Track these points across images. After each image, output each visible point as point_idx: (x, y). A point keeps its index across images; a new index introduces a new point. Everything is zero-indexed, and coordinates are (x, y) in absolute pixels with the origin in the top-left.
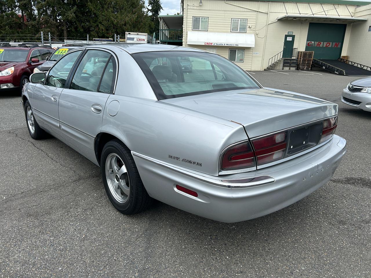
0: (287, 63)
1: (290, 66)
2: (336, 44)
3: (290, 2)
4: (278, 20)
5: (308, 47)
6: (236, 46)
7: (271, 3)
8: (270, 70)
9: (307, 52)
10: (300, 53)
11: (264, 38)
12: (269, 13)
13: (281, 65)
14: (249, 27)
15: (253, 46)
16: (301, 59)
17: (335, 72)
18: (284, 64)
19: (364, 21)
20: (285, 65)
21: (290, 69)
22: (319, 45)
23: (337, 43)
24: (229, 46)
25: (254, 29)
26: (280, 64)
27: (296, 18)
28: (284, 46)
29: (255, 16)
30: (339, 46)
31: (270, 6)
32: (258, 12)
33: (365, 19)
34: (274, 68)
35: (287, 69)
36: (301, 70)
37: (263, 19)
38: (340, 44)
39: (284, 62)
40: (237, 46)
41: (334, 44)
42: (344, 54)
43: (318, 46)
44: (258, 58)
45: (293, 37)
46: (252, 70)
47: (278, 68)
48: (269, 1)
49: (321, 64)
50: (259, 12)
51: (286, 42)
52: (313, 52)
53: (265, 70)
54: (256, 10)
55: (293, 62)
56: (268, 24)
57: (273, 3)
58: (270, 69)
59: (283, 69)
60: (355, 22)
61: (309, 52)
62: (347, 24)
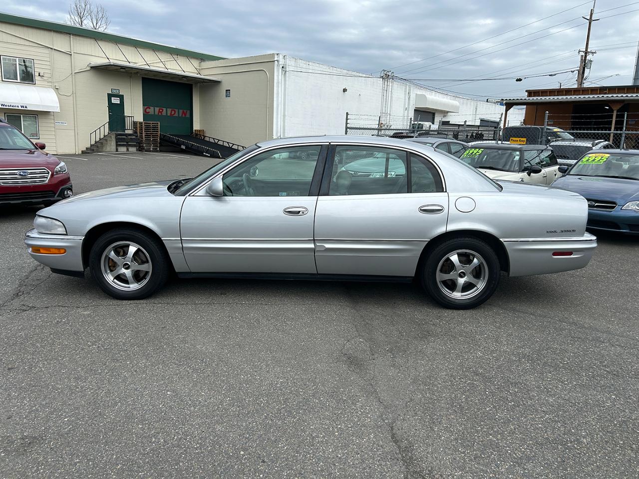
0: (123, 140)
1: (128, 146)
2: (183, 112)
3: (105, 41)
4: (91, 67)
5: (146, 115)
6: (22, 108)
7: (74, 37)
8: (95, 152)
9: (150, 123)
10: (138, 125)
11: (71, 97)
12: (72, 53)
13: (112, 144)
14: (39, 75)
15: (58, 110)
16: (142, 133)
17: (204, 154)
18: (117, 142)
19: (217, 83)
20: (119, 143)
21: (128, 149)
22: (161, 112)
23: (185, 111)
24: (7, 107)
25: (50, 80)
26: (110, 142)
27: (124, 69)
28: (109, 112)
29: (48, 56)
30: (188, 116)
31: (73, 42)
32: (51, 49)
33: (219, 80)
34: (102, 149)
35: (123, 149)
36: (146, 151)
37: (62, 62)
38: (188, 112)
39: (116, 139)
40: (24, 109)
41: (181, 111)
42: (196, 126)
43: (160, 114)
44: (67, 131)
45: (121, 97)
46: (59, 154)
47: (108, 149)
48: (70, 34)
49: (177, 142)
50: (54, 49)
51: (111, 106)
52: (158, 123)
53: (83, 152)
54: (47, 46)
55: (131, 138)
56: (75, 73)
57: (78, 38)
58: (95, 150)
59: (117, 150)
60: (204, 82)
61: (153, 123)
62: (192, 85)
